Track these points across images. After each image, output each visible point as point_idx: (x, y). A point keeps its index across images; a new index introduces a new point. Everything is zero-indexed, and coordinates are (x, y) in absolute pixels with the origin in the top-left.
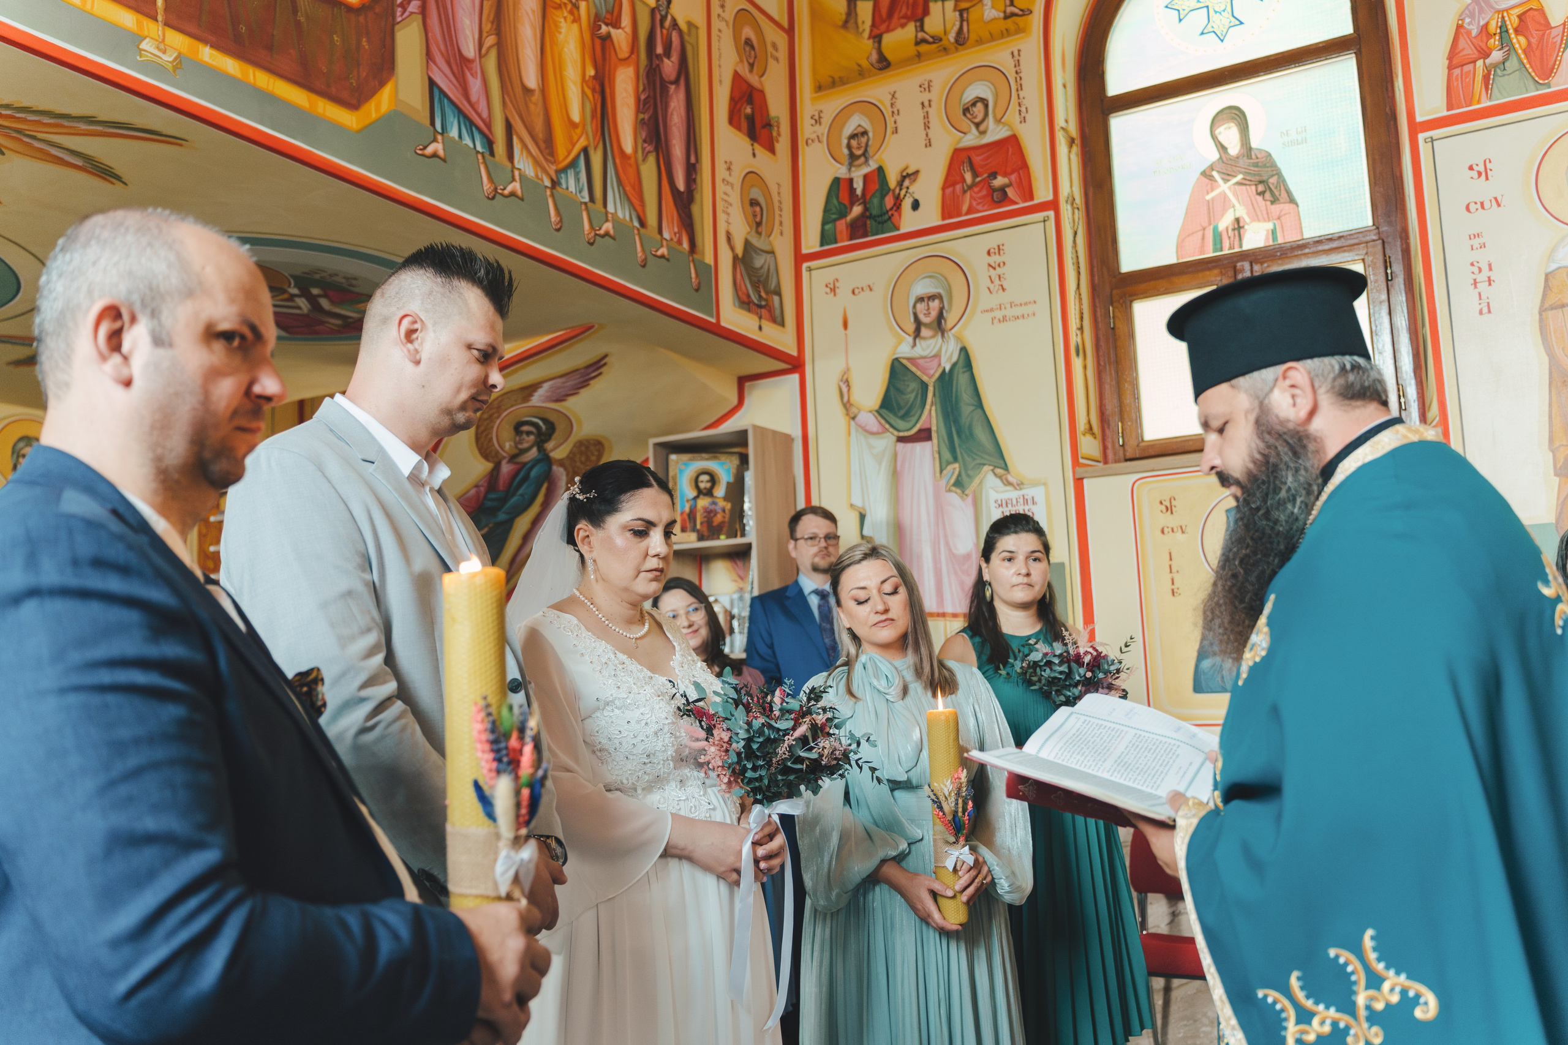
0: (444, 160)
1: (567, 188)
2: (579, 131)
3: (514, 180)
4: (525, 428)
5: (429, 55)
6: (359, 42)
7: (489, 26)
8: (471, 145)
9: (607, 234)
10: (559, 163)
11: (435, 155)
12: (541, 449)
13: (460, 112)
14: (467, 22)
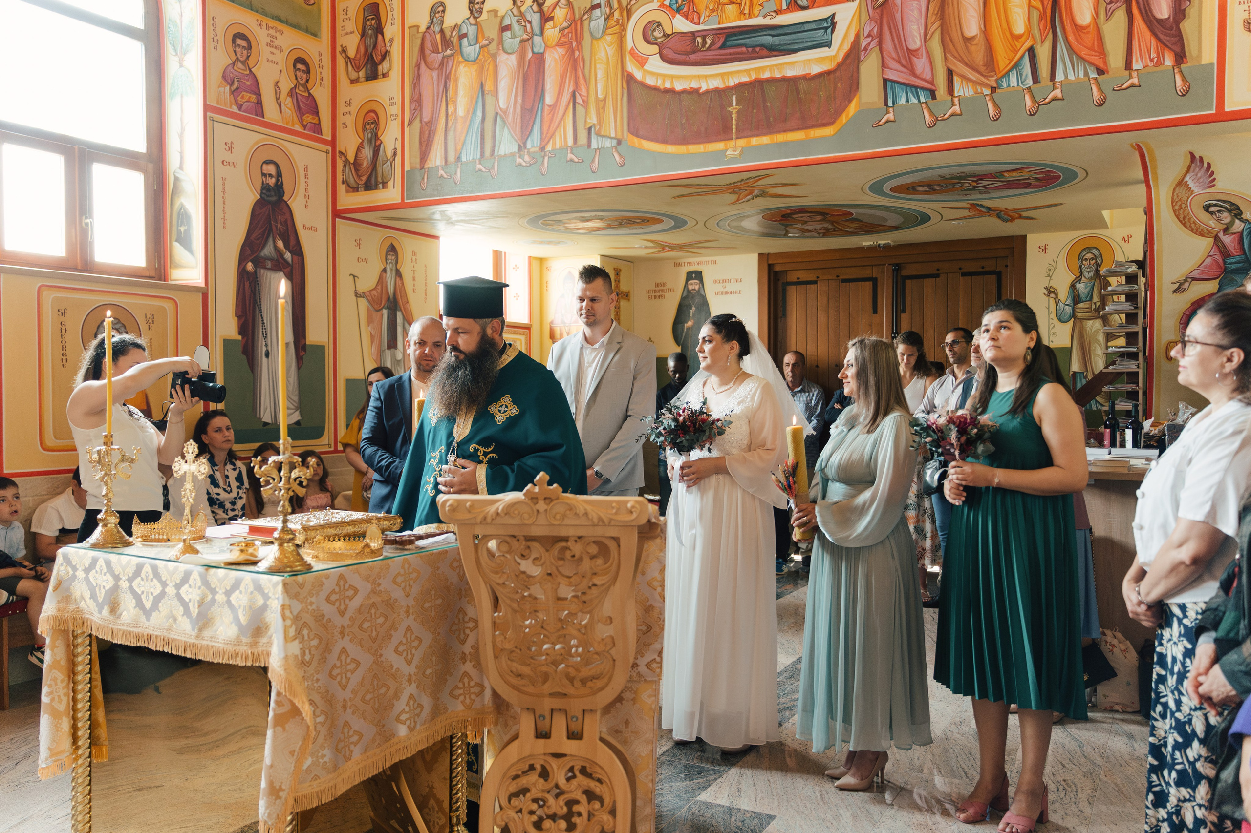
0: (894, 121)
1: (1009, 86)
2: (1023, 39)
3: (953, 104)
4: (1212, 209)
5: (884, 65)
6: (835, 88)
7: (934, 17)
8: (916, 101)
9: (1055, 99)
10: (1000, 72)
11: (888, 121)
12: (1241, 220)
13: (907, 85)
14: (915, 27)
